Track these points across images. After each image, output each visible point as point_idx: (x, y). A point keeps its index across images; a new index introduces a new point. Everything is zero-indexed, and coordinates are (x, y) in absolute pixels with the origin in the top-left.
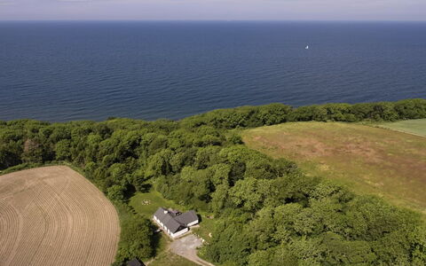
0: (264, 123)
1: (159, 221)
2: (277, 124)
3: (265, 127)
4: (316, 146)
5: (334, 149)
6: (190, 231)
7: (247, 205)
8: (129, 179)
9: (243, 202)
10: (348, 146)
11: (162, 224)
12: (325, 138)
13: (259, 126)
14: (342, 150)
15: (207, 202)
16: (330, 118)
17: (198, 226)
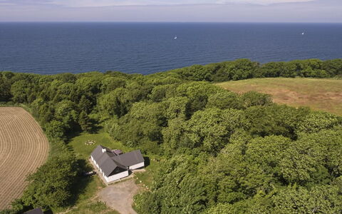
0: (230, 78)
1: (95, 162)
2: (244, 78)
3: (231, 81)
4: (289, 95)
5: (309, 96)
6: (132, 176)
7: (207, 143)
8: (74, 116)
9: (202, 139)
10: (326, 94)
11: (98, 166)
12: (298, 88)
13: (224, 81)
14: (319, 97)
15: (159, 143)
16: (299, 75)
17: (143, 170)
